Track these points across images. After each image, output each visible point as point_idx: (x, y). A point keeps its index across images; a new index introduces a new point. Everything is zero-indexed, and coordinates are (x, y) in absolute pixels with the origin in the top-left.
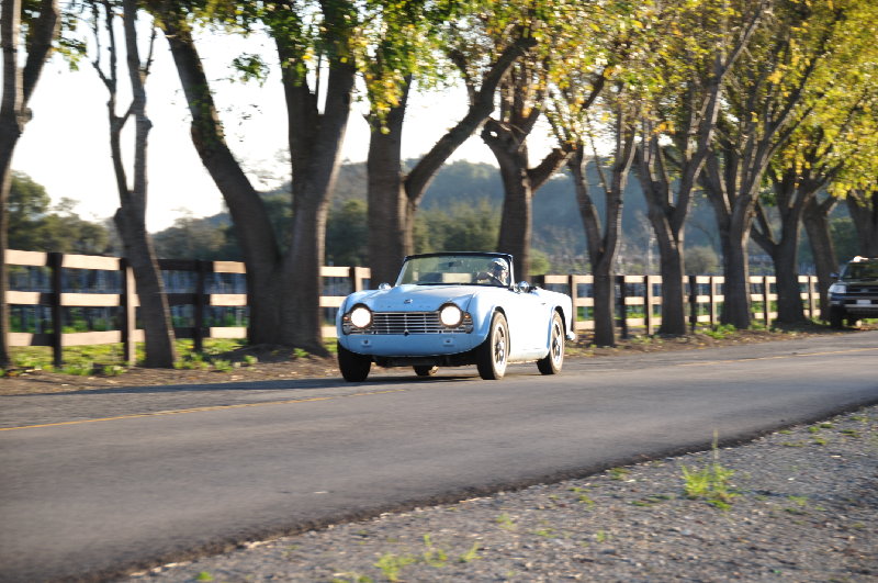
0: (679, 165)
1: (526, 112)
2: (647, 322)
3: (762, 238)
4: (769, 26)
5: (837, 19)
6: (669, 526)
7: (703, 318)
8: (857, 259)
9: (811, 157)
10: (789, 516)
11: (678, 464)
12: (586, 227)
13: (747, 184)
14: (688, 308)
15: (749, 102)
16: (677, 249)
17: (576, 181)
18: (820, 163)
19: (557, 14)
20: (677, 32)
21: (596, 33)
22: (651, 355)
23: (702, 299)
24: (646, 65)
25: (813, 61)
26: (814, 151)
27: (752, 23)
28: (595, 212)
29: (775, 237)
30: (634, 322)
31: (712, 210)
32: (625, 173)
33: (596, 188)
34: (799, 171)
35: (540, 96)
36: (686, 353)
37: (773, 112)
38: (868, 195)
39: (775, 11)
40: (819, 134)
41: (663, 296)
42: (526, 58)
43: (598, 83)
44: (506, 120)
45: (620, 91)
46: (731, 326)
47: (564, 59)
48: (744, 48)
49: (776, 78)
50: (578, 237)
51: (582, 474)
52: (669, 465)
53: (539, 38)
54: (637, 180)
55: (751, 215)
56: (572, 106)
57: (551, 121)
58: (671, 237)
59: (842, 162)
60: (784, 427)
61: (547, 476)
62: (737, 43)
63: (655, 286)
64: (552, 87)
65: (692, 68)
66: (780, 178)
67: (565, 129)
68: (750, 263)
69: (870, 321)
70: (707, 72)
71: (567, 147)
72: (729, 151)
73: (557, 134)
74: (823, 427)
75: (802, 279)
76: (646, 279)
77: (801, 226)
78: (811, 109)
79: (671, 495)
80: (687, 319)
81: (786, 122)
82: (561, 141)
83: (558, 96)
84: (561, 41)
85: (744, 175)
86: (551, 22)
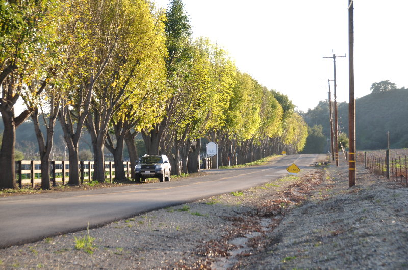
0: (77, 118)
1: (13, 95)
2: (63, 179)
3: (109, 147)
4: (111, 65)
5: (137, 63)
6: (68, 261)
7: (86, 178)
8: (145, 155)
9: (128, 116)
10: (116, 255)
11: (73, 236)
12: (39, 142)
13: (104, 126)
14: (80, 174)
15: (104, 94)
16: (76, 151)
17: (34, 123)
18: (131, 118)
19: (26, 56)
20: (75, 66)
21: (42, 65)
22: (65, 193)
23: (86, 170)
24: (63, 78)
25: (128, 79)
26: (129, 113)
27: (105, 63)
28: (42, 136)
29: (114, 147)
30: (58, 179)
31: (90, 136)
32: (55, 120)
33: (43, 126)
34: (123, 121)
35: (19, 88)
36: (79, 192)
37: (113, 98)
38: (149, 131)
39: (113, 59)
40: (131, 107)
41: (70, 169)
42: (13, 73)
43: (44, 85)
44: (5, 98)
45: (52, 88)
46: (97, 181)
47: (29, 74)
48: (102, 73)
49: (114, 85)
50: (36, 146)
51: (33, 241)
52: (70, 236)
53: (18, 66)
54: (60, 123)
55: (105, 138)
56: (33, 93)
57: (24, 98)
58: (73, 146)
59: (140, 118)
60: (116, 220)
61: (18, 242)
62: (99, 71)
63: (67, 165)
64: (24, 85)
65: (82, 80)
66: (116, 123)
67: (30, 102)
68: (104, 157)
69: (150, 179)
70: (87, 81)
71: (31, 110)
72: (96, 112)
73: (27, 104)
74: (131, 220)
75: (125, 163)
76: (63, 163)
77: (124, 142)
78: (127, 98)
79: (70, 248)
80: (79, 178)
81: (118, 102)
82: (28, 107)
83: (27, 89)
84: (28, 68)
85: (102, 122)
86: (24, 60)
